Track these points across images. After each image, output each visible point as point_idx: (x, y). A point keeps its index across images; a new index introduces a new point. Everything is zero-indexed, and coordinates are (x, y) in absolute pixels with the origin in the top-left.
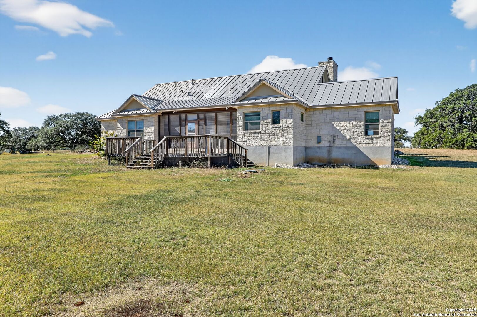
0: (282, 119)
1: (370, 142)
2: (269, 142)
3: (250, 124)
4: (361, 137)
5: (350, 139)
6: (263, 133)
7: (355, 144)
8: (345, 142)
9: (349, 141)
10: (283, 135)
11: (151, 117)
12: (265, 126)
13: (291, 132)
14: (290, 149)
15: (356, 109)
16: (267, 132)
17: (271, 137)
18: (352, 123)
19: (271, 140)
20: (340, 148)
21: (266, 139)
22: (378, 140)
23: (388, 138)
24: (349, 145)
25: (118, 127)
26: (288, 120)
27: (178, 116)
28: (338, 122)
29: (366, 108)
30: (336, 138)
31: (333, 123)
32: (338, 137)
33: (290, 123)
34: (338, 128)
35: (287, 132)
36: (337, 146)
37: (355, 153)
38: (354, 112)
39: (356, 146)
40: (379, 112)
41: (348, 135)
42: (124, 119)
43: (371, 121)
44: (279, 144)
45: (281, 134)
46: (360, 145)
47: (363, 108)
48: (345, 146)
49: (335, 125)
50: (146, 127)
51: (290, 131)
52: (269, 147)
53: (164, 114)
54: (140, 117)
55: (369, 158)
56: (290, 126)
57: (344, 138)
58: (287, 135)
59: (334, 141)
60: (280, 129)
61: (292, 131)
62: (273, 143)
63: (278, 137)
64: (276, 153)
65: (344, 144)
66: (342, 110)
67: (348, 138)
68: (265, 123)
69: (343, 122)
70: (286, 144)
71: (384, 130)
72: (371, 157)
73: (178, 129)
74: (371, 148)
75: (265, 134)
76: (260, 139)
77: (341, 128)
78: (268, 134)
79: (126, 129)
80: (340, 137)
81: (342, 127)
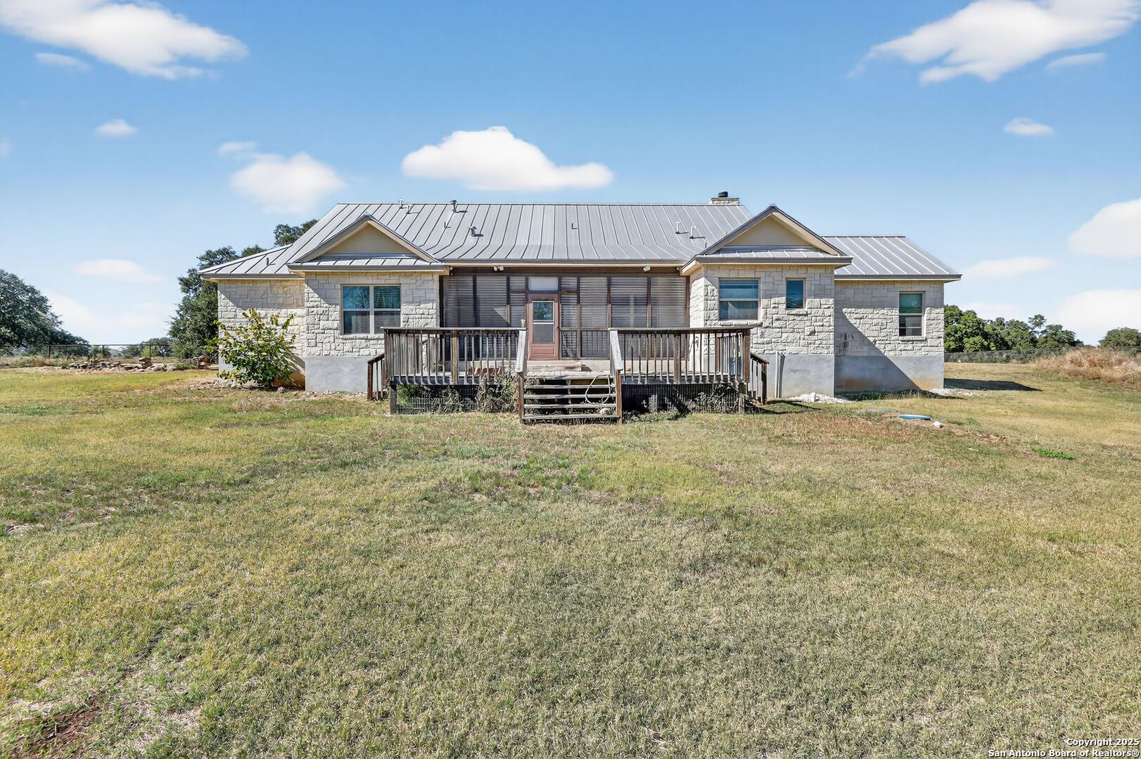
0: (810, 296)
1: (910, 347)
2: (781, 347)
3: (733, 305)
4: (893, 338)
5: (875, 341)
6: (767, 327)
7: (883, 351)
8: (866, 348)
9: (871, 345)
10: (813, 333)
11: (425, 277)
12: (771, 311)
13: (830, 326)
14: (829, 361)
15: (886, 287)
16: (776, 324)
17: (785, 335)
18: (877, 312)
19: (786, 343)
20: (857, 358)
21: (773, 340)
22: (923, 345)
23: (939, 341)
24: (874, 354)
25: (313, 299)
26: (823, 301)
27: (504, 279)
28: (853, 310)
29: (904, 285)
30: (849, 339)
31: (844, 310)
32: (853, 338)
33: (829, 308)
34: (852, 321)
35: (822, 326)
36: (851, 354)
37: (883, 369)
38: (881, 292)
39: (885, 354)
40: (921, 294)
41: (870, 334)
42: (332, 279)
43: (910, 309)
44: (804, 351)
45: (808, 330)
46: (892, 353)
47: (897, 285)
48: (866, 354)
49: (848, 316)
50: (409, 303)
51: (827, 324)
52: (783, 358)
53: (456, 271)
54: (387, 277)
55: (908, 378)
56: (828, 312)
57: (863, 339)
58: (822, 332)
59: (845, 345)
60: (806, 318)
61: (832, 323)
62: (790, 349)
63: (802, 337)
64: (798, 370)
65: (865, 351)
66: (861, 286)
67: (871, 339)
68: (772, 306)
69: (863, 310)
70: (820, 351)
71: (933, 326)
72: (910, 375)
73: (502, 311)
74: (909, 359)
75: (773, 328)
76: (760, 340)
77: (858, 321)
78: (778, 330)
79: (338, 307)
80: (857, 337)
81: (861, 319)
